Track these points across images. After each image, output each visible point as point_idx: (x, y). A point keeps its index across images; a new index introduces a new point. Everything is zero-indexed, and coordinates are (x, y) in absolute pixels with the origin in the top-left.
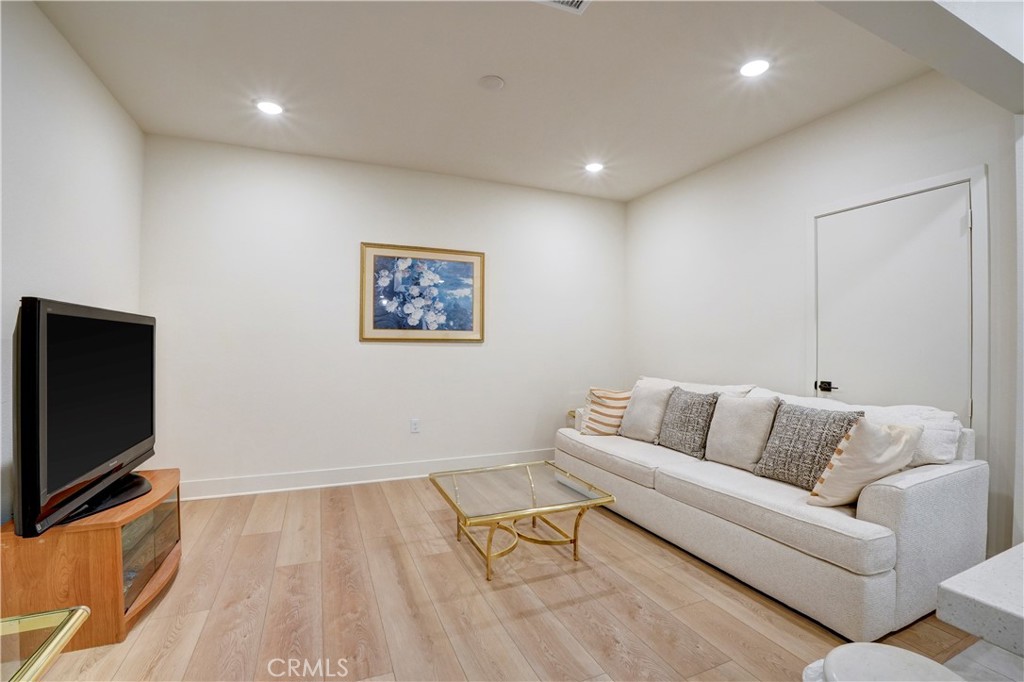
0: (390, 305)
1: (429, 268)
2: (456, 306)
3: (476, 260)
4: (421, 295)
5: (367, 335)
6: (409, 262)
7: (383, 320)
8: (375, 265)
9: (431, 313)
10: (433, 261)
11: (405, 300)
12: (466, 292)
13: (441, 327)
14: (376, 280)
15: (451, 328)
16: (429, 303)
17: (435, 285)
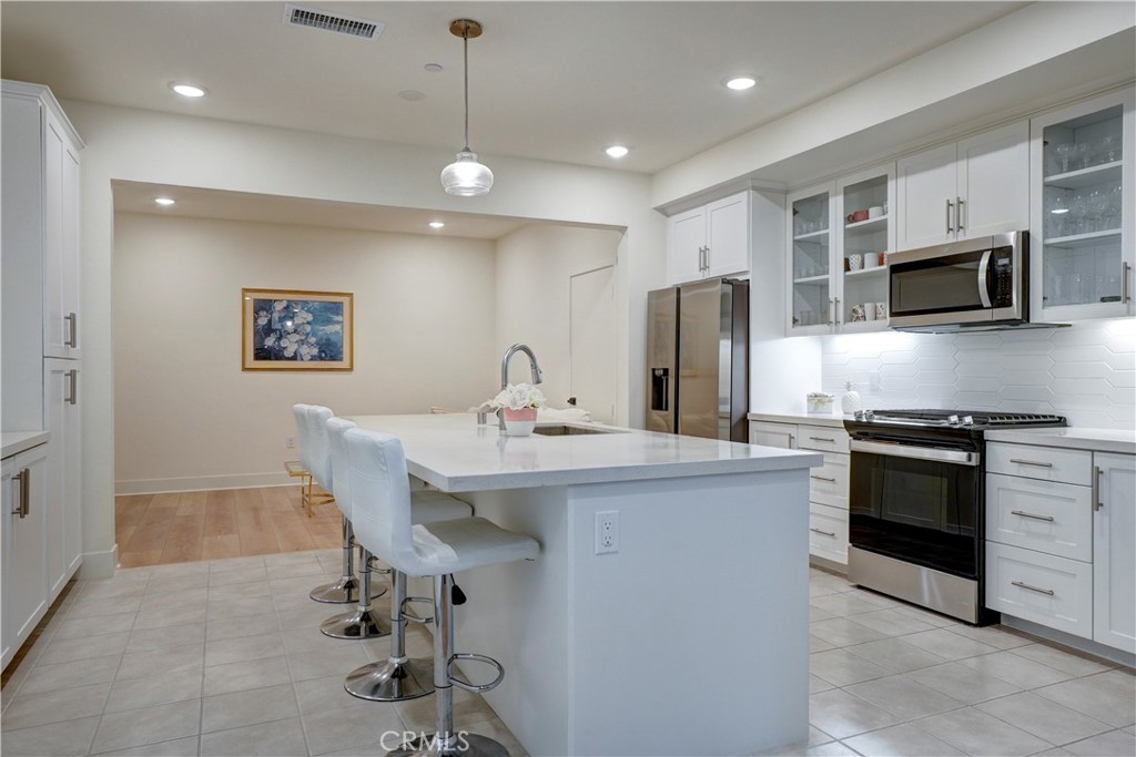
0: (270, 342)
1: (303, 308)
2: (328, 340)
3: (345, 300)
4: (295, 331)
5: (247, 366)
6: (285, 304)
7: (262, 354)
8: (255, 307)
9: (305, 346)
10: (306, 302)
11: (281, 336)
12: (337, 328)
13: (313, 358)
14: (256, 319)
15: (322, 359)
16: (303, 337)
17: (308, 323)
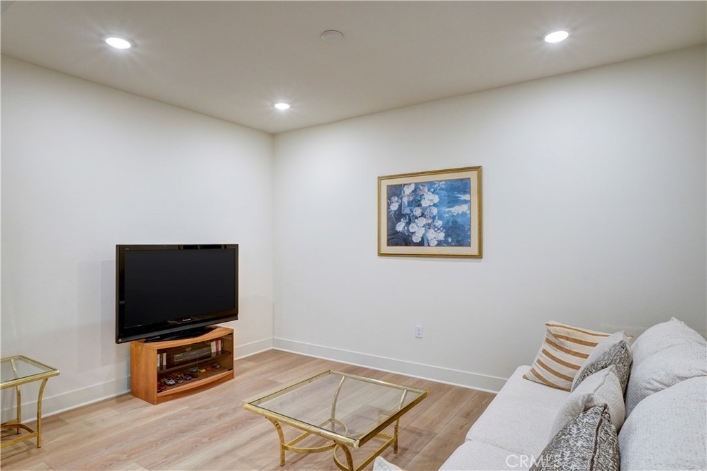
0: (400, 227)
1: (429, 190)
2: (455, 222)
3: (473, 176)
4: (423, 215)
6: (412, 187)
7: (398, 239)
8: (388, 193)
9: (432, 231)
10: (431, 183)
11: (410, 220)
12: (464, 208)
13: (440, 244)
14: (389, 205)
15: (449, 245)
16: (430, 221)
17: (435, 205)
